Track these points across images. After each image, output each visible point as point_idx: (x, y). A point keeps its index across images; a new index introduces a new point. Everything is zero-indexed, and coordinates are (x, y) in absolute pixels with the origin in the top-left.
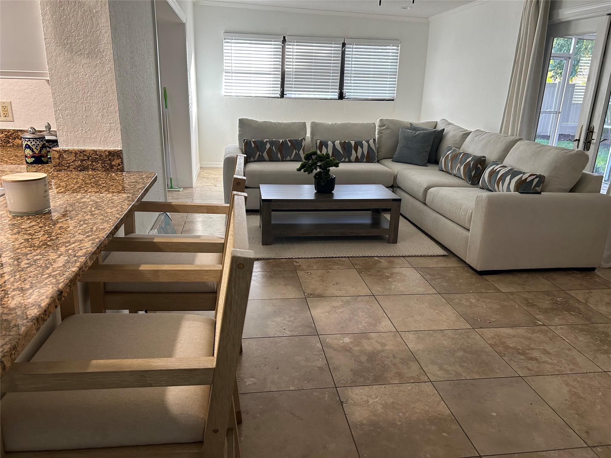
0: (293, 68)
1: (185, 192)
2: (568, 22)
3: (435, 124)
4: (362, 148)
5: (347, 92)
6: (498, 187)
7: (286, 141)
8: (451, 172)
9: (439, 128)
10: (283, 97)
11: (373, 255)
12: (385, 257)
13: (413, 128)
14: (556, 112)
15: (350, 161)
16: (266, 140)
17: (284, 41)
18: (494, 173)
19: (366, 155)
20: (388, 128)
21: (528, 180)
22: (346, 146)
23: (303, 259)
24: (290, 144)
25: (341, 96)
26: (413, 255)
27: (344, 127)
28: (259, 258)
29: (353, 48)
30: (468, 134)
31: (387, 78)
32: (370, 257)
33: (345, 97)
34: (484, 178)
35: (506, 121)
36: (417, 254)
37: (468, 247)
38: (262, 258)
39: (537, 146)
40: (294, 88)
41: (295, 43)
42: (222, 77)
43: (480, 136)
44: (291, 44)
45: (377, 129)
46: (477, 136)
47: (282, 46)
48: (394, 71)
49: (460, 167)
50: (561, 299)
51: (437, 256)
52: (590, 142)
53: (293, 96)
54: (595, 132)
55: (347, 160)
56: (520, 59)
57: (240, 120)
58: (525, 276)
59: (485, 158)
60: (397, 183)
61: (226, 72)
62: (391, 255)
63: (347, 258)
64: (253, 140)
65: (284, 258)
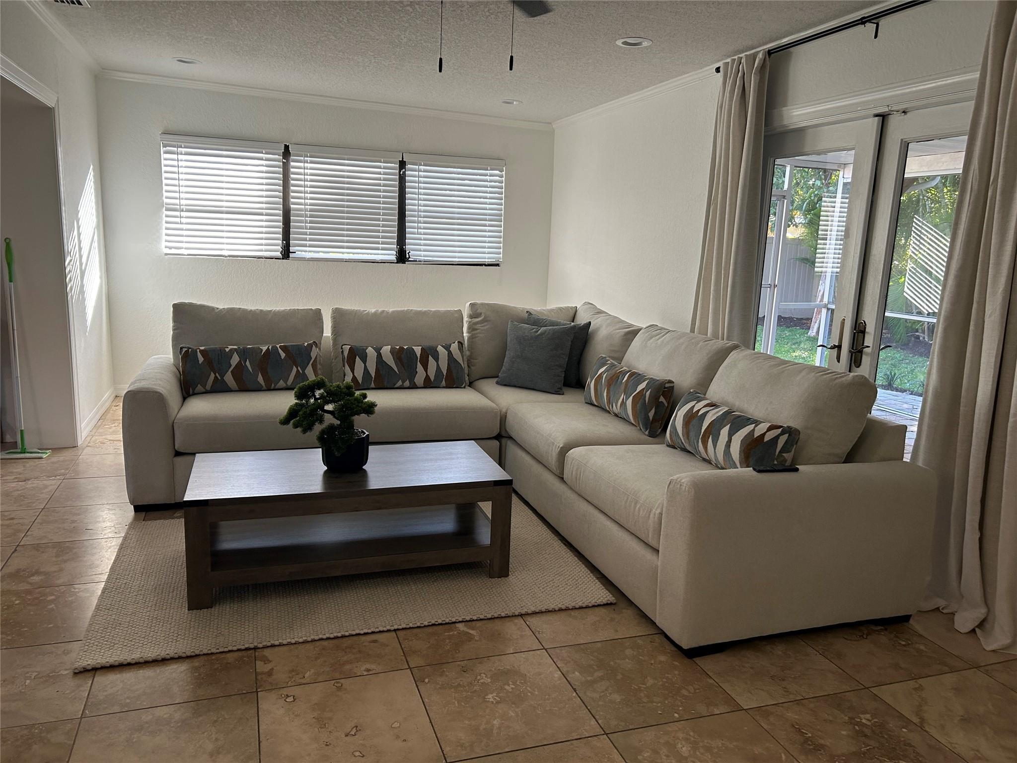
0: (305, 204)
1: (54, 459)
2: (801, 131)
3: (572, 313)
4: (436, 359)
5: (414, 250)
6: (706, 448)
7: (275, 348)
8: (608, 409)
9: (582, 320)
10: (289, 257)
11: (454, 620)
12: (481, 620)
13: (532, 319)
14: (769, 286)
15: (413, 387)
16: (230, 347)
17: (287, 153)
18: (694, 417)
19: (445, 373)
20: (487, 321)
21: (767, 439)
22: (404, 357)
23: (285, 648)
24: (283, 355)
25: (402, 257)
26: (543, 610)
27: (400, 318)
28: (168, 657)
29: (419, 171)
30: (634, 333)
31: (485, 226)
32: (448, 623)
33: (410, 259)
34: (674, 428)
35: (702, 307)
36: (552, 607)
37: (658, 592)
38: (176, 656)
39: (772, 363)
40: (309, 241)
41: (307, 157)
42: (161, 218)
43: (658, 337)
44: (301, 160)
45: (467, 321)
46: (651, 338)
47: (283, 162)
48: (496, 213)
49: (626, 401)
50: (868, 716)
51: (594, 606)
52: (861, 352)
53: (309, 255)
54: (868, 333)
55: (407, 383)
56: (719, 196)
57: (175, 306)
58: (779, 649)
59: (671, 385)
60: (507, 430)
61: (167, 210)
62: (496, 615)
63: (393, 634)
64: (202, 348)
65: (235, 648)
